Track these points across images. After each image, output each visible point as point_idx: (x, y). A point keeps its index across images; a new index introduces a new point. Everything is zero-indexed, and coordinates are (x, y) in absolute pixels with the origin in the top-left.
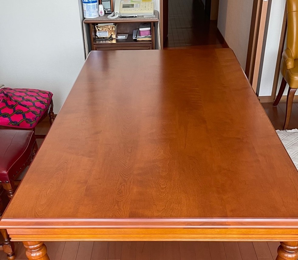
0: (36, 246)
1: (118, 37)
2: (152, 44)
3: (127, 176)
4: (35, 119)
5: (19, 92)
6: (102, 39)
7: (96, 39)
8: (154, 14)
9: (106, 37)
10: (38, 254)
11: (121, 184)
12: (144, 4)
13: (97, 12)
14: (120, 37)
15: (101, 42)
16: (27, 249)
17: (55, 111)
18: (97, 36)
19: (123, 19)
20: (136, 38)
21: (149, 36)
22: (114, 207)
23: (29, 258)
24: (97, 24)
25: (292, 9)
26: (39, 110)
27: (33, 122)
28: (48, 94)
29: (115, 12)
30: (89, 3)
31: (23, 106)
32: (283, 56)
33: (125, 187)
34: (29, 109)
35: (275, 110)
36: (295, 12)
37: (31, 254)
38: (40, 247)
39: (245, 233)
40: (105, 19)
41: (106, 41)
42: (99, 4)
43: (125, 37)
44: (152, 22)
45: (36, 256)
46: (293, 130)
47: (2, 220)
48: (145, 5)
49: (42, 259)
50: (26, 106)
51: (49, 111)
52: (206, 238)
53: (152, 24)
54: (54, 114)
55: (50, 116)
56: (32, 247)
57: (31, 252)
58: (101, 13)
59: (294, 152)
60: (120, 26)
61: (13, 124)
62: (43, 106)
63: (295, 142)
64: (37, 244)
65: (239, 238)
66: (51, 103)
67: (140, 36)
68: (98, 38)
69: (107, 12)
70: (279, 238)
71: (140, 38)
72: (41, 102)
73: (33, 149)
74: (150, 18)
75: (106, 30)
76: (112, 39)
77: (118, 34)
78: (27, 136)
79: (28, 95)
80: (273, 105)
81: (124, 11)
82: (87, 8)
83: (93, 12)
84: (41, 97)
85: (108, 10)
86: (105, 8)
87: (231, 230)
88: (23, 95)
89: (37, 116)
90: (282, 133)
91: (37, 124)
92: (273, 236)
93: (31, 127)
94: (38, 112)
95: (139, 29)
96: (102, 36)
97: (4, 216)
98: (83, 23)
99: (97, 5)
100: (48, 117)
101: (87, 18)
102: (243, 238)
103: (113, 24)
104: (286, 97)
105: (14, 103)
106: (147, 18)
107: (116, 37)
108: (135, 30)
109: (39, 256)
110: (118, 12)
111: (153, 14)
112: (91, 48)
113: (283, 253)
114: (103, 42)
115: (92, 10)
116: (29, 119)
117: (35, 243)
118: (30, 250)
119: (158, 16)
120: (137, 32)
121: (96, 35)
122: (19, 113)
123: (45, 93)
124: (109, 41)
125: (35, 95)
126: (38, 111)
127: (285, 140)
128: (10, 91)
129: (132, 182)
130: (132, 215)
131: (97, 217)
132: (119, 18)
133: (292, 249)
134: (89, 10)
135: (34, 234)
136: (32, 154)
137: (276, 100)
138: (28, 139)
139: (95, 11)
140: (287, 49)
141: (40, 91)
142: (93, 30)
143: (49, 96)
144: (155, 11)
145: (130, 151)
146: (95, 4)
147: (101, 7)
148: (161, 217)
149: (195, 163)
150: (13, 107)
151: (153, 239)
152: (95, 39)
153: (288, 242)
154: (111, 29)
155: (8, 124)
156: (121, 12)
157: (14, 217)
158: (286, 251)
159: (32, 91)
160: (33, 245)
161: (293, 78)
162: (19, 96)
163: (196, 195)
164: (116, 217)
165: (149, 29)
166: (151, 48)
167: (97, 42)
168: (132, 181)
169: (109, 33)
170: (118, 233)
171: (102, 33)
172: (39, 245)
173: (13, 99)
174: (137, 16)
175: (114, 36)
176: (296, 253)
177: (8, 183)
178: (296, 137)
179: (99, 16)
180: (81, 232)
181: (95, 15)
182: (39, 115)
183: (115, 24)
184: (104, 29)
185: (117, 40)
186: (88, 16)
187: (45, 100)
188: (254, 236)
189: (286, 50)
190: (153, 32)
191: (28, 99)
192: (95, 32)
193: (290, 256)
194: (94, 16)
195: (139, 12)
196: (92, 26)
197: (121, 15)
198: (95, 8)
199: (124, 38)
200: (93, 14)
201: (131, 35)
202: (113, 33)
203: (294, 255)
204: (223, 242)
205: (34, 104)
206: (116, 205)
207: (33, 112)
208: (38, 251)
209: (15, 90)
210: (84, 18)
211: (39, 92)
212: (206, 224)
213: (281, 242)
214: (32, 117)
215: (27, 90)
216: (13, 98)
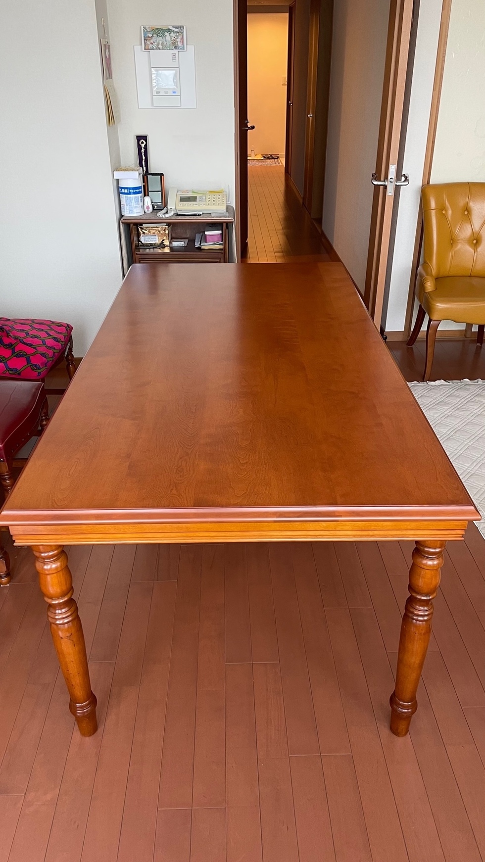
0: (51, 554)
1: (173, 243)
2: (225, 254)
3: (190, 447)
4: (46, 365)
5: (21, 324)
6: (148, 246)
7: (140, 246)
8: (227, 211)
9: (155, 244)
10: (54, 566)
11: (181, 458)
12: (211, 196)
13: (142, 207)
14: (175, 244)
15: (148, 251)
16: (38, 558)
17: (76, 354)
18: (141, 242)
19: (180, 218)
20: (200, 245)
21: (220, 242)
22: (171, 492)
23: (41, 572)
24: (141, 224)
25: (430, 206)
26: (52, 351)
27: (43, 370)
28: (66, 327)
29: (169, 207)
30: (130, 194)
31: (27, 345)
32: (419, 274)
33: (186, 463)
34: (36, 349)
35: (410, 352)
36: (434, 210)
37: (44, 565)
38: (58, 554)
39: (363, 528)
40: (153, 218)
41: (155, 249)
42: (145, 195)
43: (183, 243)
44: (224, 222)
45: (51, 569)
46: (438, 382)
47: (4, 513)
48: (214, 198)
49: (61, 573)
50: (31, 345)
51: (66, 352)
52: (307, 536)
53: (224, 226)
54: (74, 357)
55: (68, 360)
56: (46, 554)
57: (44, 563)
58: (148, 208)
59: (439, 414)
60: (175, 228)
61: (10, 372)
62: (58, 345)
63: (440, 400)
64: (53, 550)
65: (354, 536)
66: (69, 341)
67: (206, 242)
68: (143, 245)
69: (156, 207)
70: (412, 536)
71: (206, 246)
72: (54, 338)
73: (42, 410)
74: (221, 217)
75: (154, 233)
76: (164, 247)
77: (172, 239)
78: (34, 390)
79: (35, 329)
80: (407, 345)
81: (183, 206)
82: (126, 201)
83: (136, 207)
84: (55, 331)
85: (158, 204)
86: (154, 202)
87: (344, 523)
88: (27, 328)
89: (49, 360)
90: (421, 386)
91: (49, 372)
92: (404, 532)
93: (38, 377)
94: (51, 355)
95: (204, 232)
96: (149, 241)
97: (5, 507)
98: (121, 223)
99: (141, 197)
100: (65, 363)
101: (126, 215)
102: (361, 536)
103: (165, 224)
104: (426, 332)
105: (13, 341)
106: (217, 217)
107: (170, 243)
108: (198, 233)
109: (56, 568)
110: (174, 208)
111: (225, 211)
112: (132, 260)
113: (420, 559)
114: (150, 251)
115: (133, 204)
116: (36, 365)
117: (50, 548)
118: (43, 560)
119: (232, 214)
120: (202, 236)
121: (139, 241)
122: (21, 356)
123: (60, 325)
124: (159, 249)
125: (46, 328)
126: (50, 353)
127: (426, 396)
128: (7, 323)
129: (197, 456)
130: (198, 503)
131: (145, 507)
132: (175, 216)
133: (432, 552)
134: (129, 204)
135: (50, 533)
136: (41, 418)
137: (411, 336)
138: (34, 396)
139: (138, 206)
140: (425, 262)
141: (53, 322)
142: (134, 233)
143: (67, 331)
144: (228, 206)
145: (194, 411)
146: (139, 195)
147: (147, 199)
148: (241, 506)
149: (290, 428)
150: (12, 346)
151: (229, 539)
152: (138, 246)
153: (427, 542)
154: (162, 232)
155: (3, 373)
156: (177, 207)
157: (22, 508)
158: (424, 556)
159: (41, 323)
160: (47, 552)
161: (434, 305)
162: (21, 330)
163: (291, 473)
164: (175, 507)
165: (220, 232)
166: (222, 260)
167: (141, 251)
168: (197, 453)
169: (160, 238)
170: (177, 531)
171: (150, 237)
172: (56, 552)
173: (11, 335)
174: (201, 213)
175: (167, 243)
176: (438, 558)
177: (3, 461)
178: (442, 393)
179: (145, 212)
180: (122, 530)
181: (139, 211)
182: (51, 359)
183: (169, 224)
184: (152, 232)
185: (171, 249)
186: (128, 213)
187: (61, 337)
188: (376, 533)
189: (423, 265)
190: (225, 237)
191: (35, 334)
192: (139, 235)
193: (430, 563)
194: (137, 213)
195: (205, 207)
196: (133, 227)
197: (177, 211)
198: (138, 201)
199: (181, 245)
200: (135, 210)
201: (192, 241)
202: (165, 238)
203: (436, 562)
204: (333, 542)
205: (44, 343)
206: (174, 488)
207: (42, 354)
208: (54, 561)
209: (14, 322)
210: (122, 216)
211: (51, 324)
212: (306, 515)
213: (417, 542)
214: (41, 362)
215: (33, 321)
216: (12, 333)
